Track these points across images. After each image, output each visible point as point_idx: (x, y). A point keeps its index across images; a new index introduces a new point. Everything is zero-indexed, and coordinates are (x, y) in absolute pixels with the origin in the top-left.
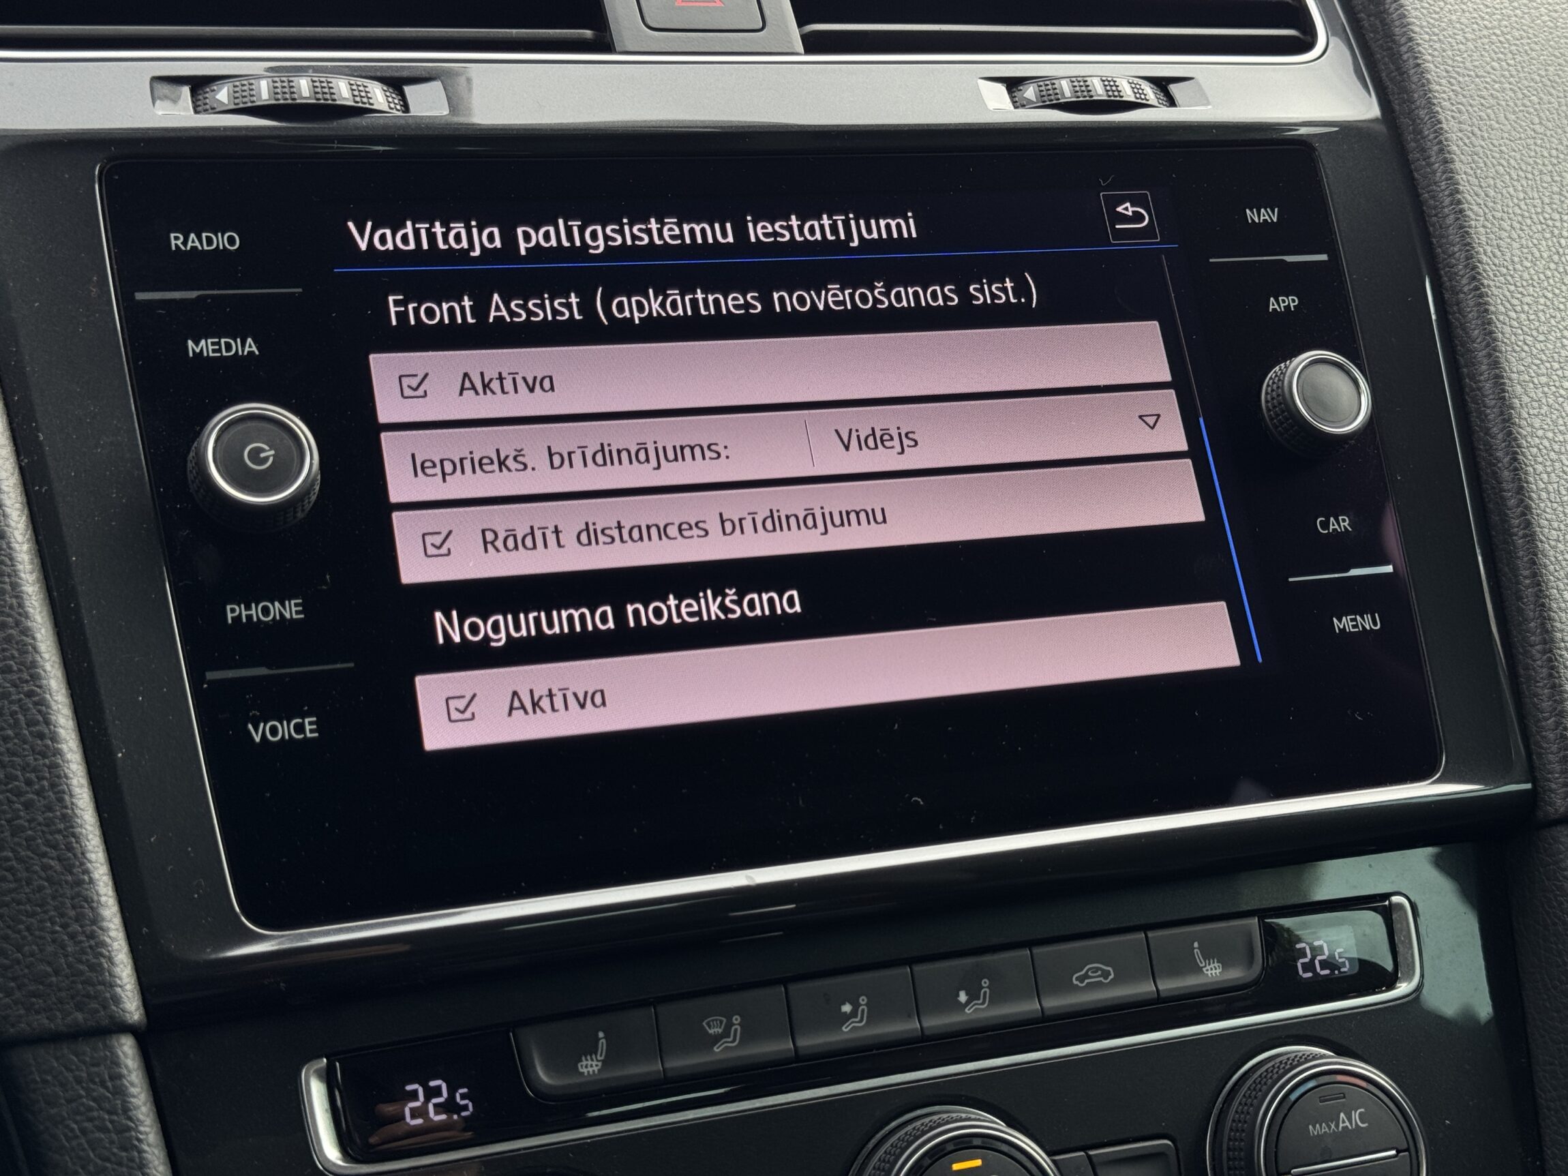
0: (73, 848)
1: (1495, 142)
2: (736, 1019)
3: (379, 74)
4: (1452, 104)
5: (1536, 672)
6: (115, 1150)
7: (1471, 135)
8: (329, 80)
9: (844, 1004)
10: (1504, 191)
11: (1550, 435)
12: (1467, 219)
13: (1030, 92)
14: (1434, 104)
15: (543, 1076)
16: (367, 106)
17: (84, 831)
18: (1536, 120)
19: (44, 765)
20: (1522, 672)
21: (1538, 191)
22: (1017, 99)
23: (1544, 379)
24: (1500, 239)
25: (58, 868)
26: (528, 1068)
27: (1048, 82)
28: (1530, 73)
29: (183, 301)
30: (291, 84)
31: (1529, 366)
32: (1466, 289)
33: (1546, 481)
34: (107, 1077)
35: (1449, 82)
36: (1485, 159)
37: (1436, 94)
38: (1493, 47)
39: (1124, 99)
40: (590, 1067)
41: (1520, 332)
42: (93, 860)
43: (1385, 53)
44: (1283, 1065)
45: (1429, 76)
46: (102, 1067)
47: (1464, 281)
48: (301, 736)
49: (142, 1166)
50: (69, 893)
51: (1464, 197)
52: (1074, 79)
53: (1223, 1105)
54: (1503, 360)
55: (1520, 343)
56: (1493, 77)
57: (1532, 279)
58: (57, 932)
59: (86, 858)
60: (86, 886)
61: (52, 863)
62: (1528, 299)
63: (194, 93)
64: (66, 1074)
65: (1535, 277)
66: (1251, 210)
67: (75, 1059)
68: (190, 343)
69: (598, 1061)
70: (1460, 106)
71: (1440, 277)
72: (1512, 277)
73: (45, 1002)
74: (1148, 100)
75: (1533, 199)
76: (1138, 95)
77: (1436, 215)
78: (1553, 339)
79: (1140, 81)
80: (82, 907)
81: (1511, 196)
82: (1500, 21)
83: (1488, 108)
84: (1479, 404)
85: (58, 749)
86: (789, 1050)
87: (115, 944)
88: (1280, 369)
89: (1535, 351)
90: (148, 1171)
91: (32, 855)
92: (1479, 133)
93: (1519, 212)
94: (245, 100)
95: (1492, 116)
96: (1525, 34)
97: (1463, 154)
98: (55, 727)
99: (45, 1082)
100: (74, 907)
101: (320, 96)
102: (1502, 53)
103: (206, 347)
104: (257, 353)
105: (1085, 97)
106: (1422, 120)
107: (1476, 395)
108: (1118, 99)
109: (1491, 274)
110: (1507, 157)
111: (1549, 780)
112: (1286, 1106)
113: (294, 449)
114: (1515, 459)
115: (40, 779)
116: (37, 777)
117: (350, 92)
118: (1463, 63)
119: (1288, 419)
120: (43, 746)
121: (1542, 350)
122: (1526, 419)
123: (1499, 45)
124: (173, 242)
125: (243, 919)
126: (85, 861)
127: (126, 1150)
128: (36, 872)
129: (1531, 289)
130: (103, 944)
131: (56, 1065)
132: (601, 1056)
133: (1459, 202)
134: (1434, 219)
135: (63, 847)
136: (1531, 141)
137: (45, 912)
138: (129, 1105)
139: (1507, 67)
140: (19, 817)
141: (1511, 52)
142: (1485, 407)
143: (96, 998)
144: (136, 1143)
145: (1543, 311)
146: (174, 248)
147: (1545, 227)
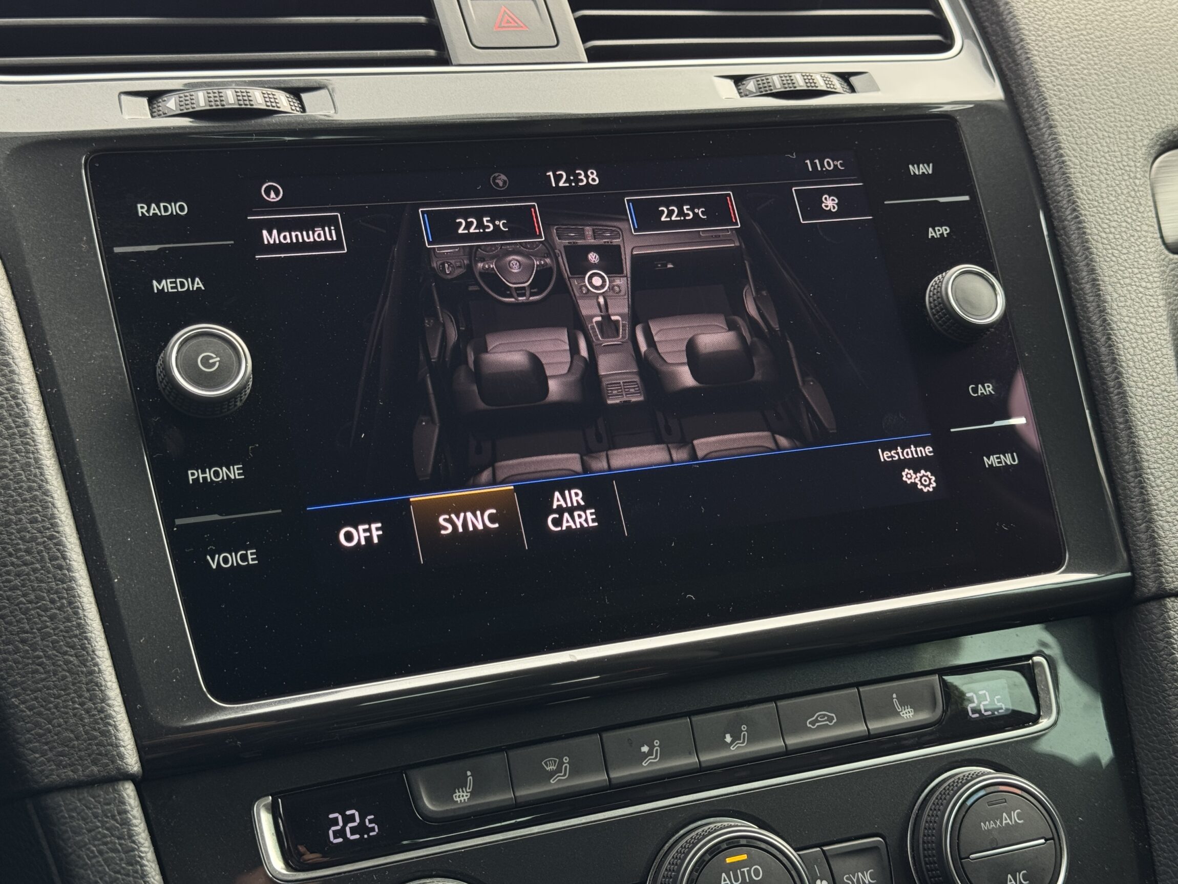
0: (86, 648)
1: (1085, 111)
2: (566, 759)
3: (283, 86)
4: (1054, 86)
5: (1131, 492)
6: (124, 865)
7: (1068, 107)
8: (248, 91)
9: (643, 746)
10: (1094, 147)
11: (1134, 320)
12: (1067, 167)
13: (751, 85)
14: (1041, 86)
15: (428, 804)
16: (276, 109)
17: (93, 635)
18: (1115, 95)
19: (63, 588)
20: (1121, 492)
21: (1118, 146)
22: (742, 91)
23: (1128, 281)
24: (1092, 181)
25: (76, 662)
26: (417, 799)
27: (764, 78)
28: (1109, 62)
29: (148, 252)
30: (221, 94)
31: (1116, 272)
32: (1069, 218)
33: (1132, 353)
34: (116, 812)
35: (1051, 70)
36: (1079, 124)
37: (1042, 79)
38: (1082, 43)
39: (819, 88)
40: (462, 797)
41: (1109, 247)
42: (101, 656)
43: (1004, 51)
44: (961, 780)
45: (1036, 66)
46: (112, 806)
47: (1068, 212)
48: (246, 563)
49: (144, 876)
50: (84, 680)
51: (1065, 152)
52: (782, 75)
53: (918, 811)
54: (1097, 268)
55: (1109, 255)
56: (1082, 65)
57: (1116, 209)
58: (77, 708)
59: (95, 655)
60: (96, 675)
61: (71, 659)
62: (1114, 224)
63: (150, 103)
64: (87, 811)
65: (1119, 208)
66: (913, 166)
67: (93, 800)
68: (155, 283)
69: (467, 792)
70: (1059, 87)
71: (1050, 210)
72: (1102, 208)
73: (70, 759)
74: (835, 89)
75: (1115, 151)
76: (828, 86)
77: (1045, 166)
78: (1133, 252)
79: (830, 75)
80: (94, 690)
81: (1099, 150)
82: (1086, 24)
83: (1080, 87)
84: (1081, 300)
85: (73, 576)
86: (605, 780)
87: (119, 716)
88: (939, 279)
89: (1120, 261)
90: (148, 879)
91: (57, 654)
92: (1074, 105)
93: (1105, 161)
94: (188, 107)
95: (1083, 93)
96: (1104, 34)
97: (1063, 121)
98: (70, 561)
99: (72, 817)
100: (88, 690)
101: (241, 102)
102: (1088, 48)
103: (166, 285)
104: (203, 288)
105: (791, 87)
106: (1033, 97)
107: (1080, 294)
108: (814, 88)
109: (1087, 206)
110: (1094, 122)
111: (1143, 569)
112: (964, 809)
113: (233, 355)
114: (1109, 339)
115: (61, 598)
116: (59, 597)
117: (263, 99)
118: (1061, 56)
119: (945, 315)
120: (62, 574)
121: (1126, 260)
122: (1115, 309)
123: (1085, 42)
124: (140, 210)
125: (209, 696)
126: (95, 656)
127: (132, 865)
128: (60, 666)
129: (1116, 216)
130: (110, 716)
131: (79, 805)
132: (469, 789)
133: (1062, 156)
134: (1045, 168)
135: (79, 647)
136: (1111, 110)
137: (68, 694)
138: (133, 832)
139: (1091, 57)
140: (47, 627)
141: (1095, 47)
142: (1087, 302)
143: (106, 755)
144: (139, 859)
145: (1125, 232)
146: (140, 215)
147: (1123, 171)
